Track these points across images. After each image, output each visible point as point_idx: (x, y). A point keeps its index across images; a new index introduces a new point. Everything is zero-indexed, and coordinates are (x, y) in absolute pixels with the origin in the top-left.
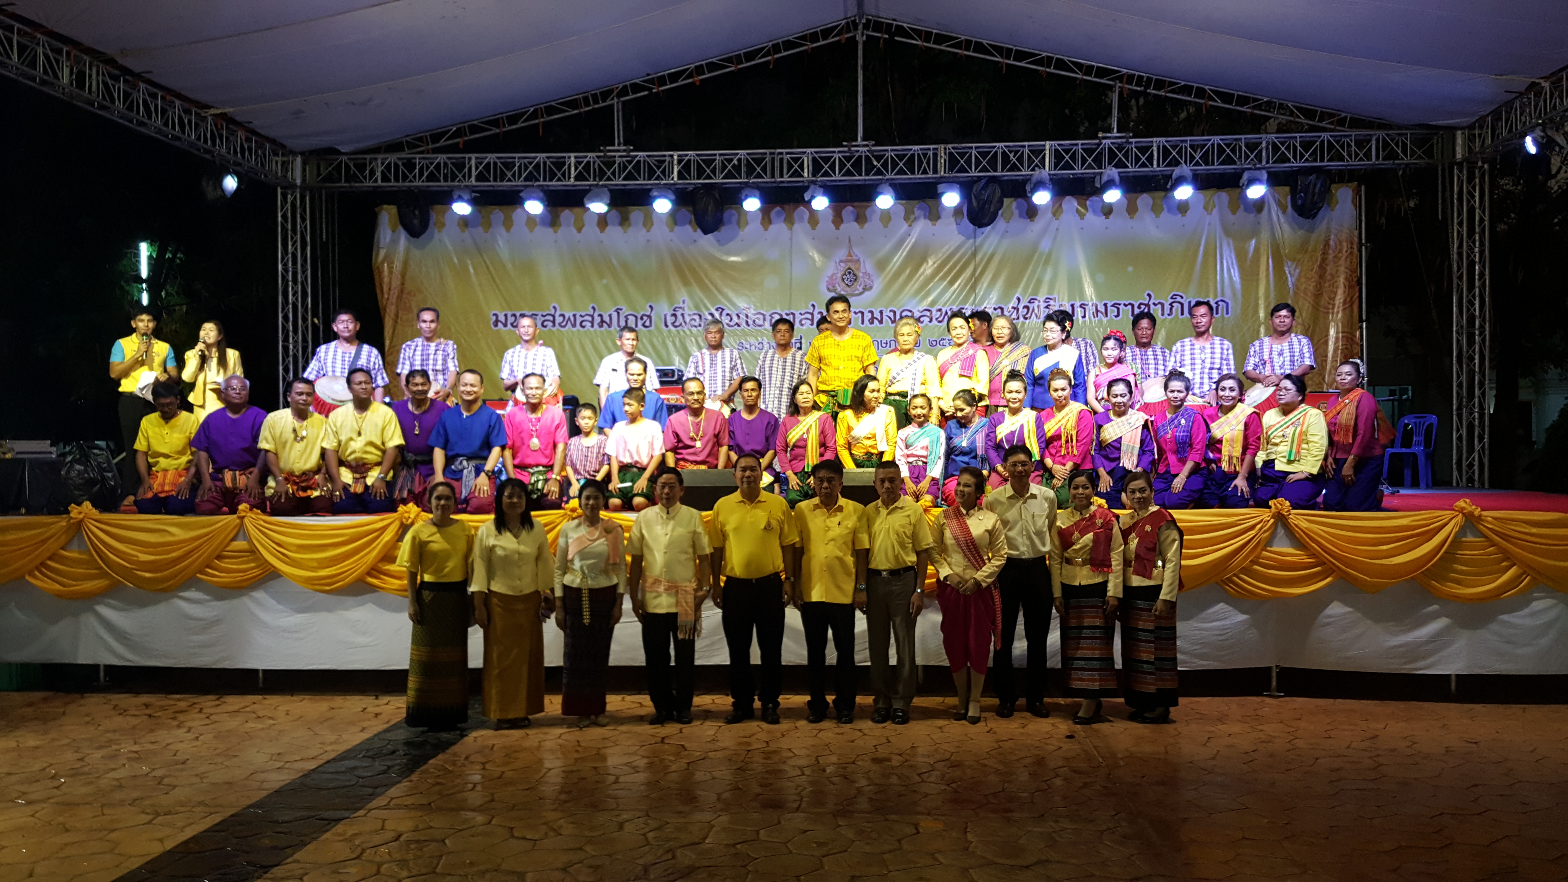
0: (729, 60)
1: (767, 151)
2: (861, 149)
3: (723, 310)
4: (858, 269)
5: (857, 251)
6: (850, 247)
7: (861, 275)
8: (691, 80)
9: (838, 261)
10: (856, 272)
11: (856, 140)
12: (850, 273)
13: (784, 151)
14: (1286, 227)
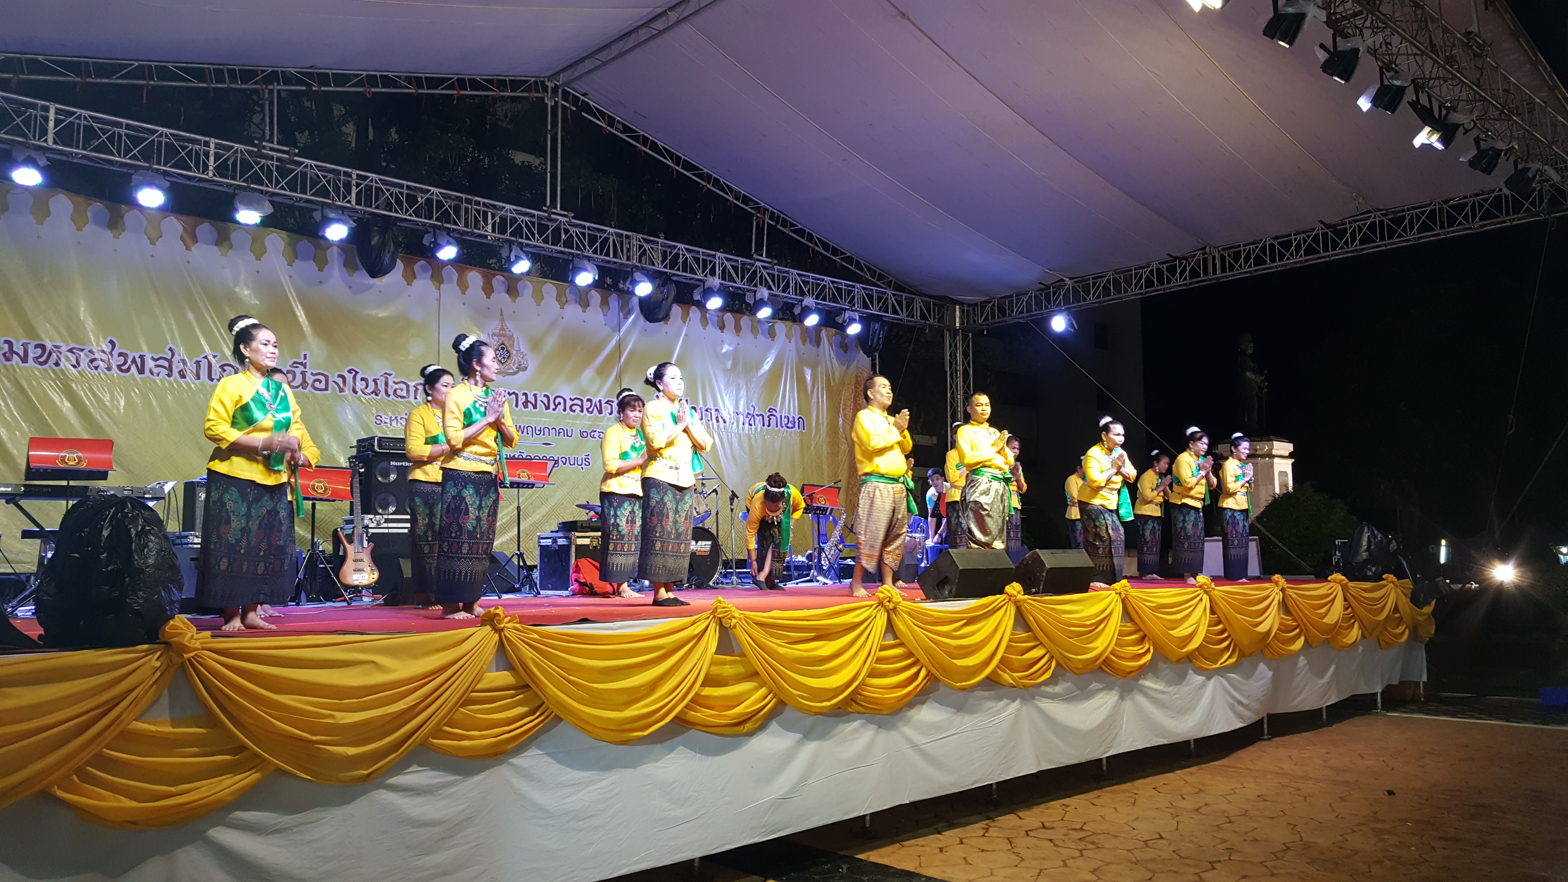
0: (409, 80)
1: (464, 196)
2: (560, 218)
3: (357, 373)
4: (512, 346)
5: (509, 325)
6: (502, 321)
7: (514, 352)
8: (361, 89)
9: (491, 333)
10: (510, 349)
11: (556, 208)
12: (503, 349)
13: (482, 200)
14: (835, 361)
